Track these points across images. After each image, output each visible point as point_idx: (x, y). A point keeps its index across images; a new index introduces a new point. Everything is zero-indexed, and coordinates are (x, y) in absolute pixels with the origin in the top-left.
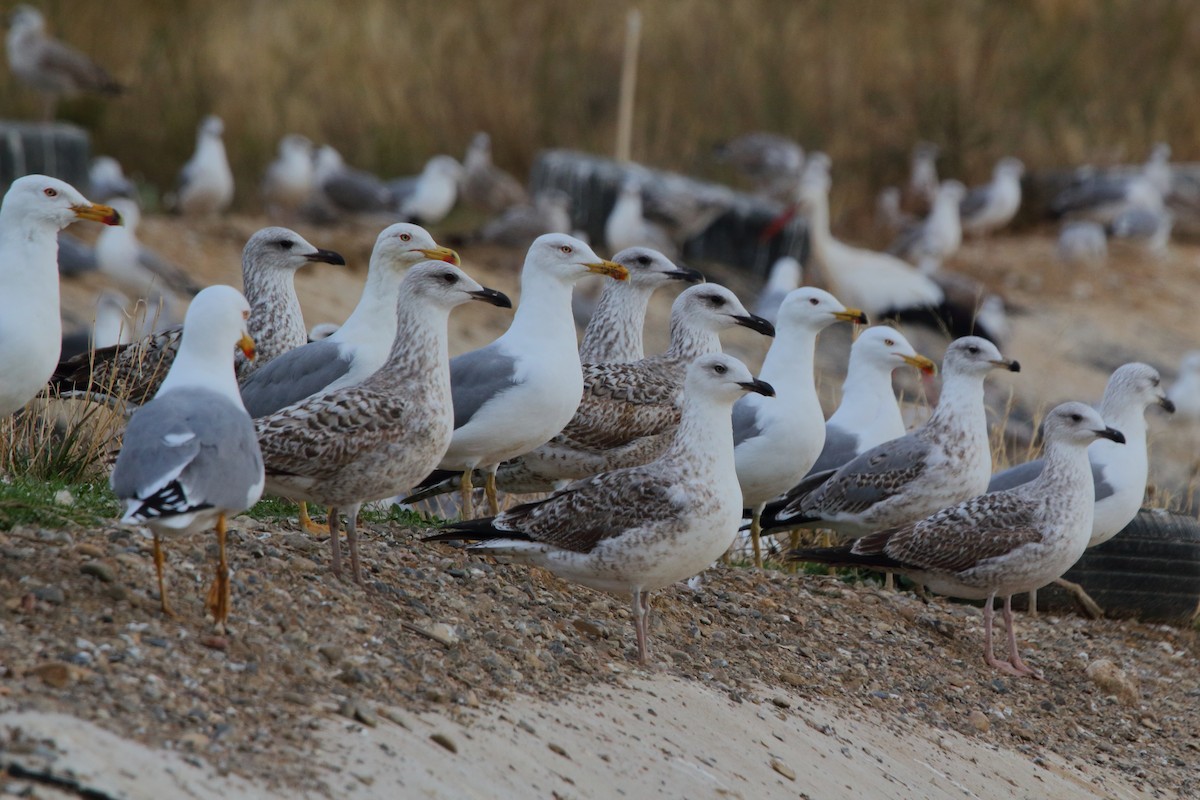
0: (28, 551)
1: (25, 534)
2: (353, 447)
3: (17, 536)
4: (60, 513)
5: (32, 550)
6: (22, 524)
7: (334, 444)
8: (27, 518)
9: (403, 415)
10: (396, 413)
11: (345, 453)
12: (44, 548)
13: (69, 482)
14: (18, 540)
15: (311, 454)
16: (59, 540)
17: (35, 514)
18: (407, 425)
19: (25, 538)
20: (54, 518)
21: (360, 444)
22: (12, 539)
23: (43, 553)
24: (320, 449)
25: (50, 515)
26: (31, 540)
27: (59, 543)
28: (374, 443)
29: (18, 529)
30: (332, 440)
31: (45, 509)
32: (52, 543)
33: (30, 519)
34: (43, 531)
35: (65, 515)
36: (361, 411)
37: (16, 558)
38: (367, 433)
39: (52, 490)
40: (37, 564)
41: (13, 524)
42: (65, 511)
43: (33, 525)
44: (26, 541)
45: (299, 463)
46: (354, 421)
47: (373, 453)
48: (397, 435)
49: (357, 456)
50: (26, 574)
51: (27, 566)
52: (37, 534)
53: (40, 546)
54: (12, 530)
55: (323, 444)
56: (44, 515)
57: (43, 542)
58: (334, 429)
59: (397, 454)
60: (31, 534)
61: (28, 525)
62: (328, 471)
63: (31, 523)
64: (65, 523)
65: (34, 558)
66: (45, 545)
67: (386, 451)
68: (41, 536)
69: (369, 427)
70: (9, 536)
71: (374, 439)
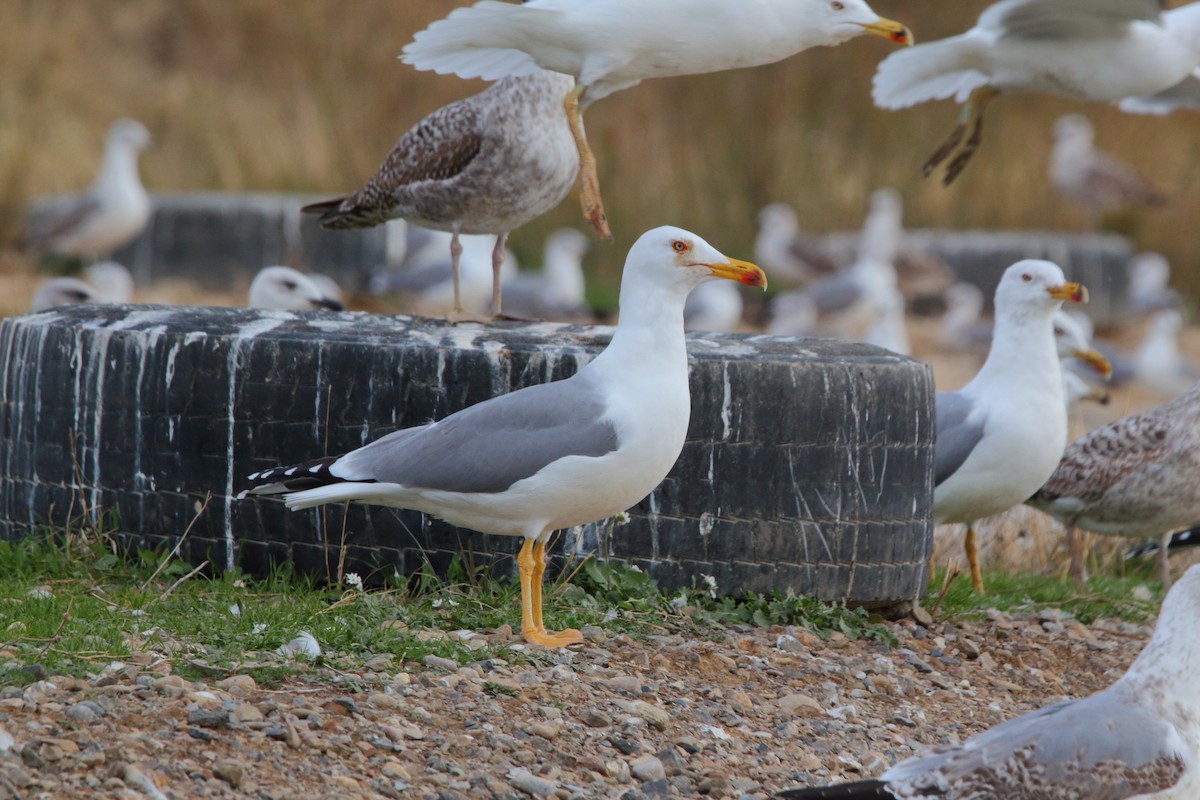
0: (1111, 645)
1: (1107, 628)
2: (1115, 469)
3: (1099, 630)
4: (1139, 608)
5: (1115, 644)
6: (1103, 617)
7: (1099, 467)
8: (1108, 612)
9: (1168, 437)
10: (1160, 435)
11: (1108, 475)
12: (1127, 641)
13: (1145, 578)
14: (1101, 633)
15: (1079, 477)
16: (1141, 634)
17: (1116, 609)
18: (1170, 446)
19: (1107, 632)
20: (1134, 613)
21: (1122, 466)
22: (1095, 632)
23: (1126, 646)
24: (1087, 473)
25: (1131, 610)
26: (1113, 634)
27: (1141, 637)
28: (1136, 464)
29: (1100, 623)
30: (1098, 463)
31: (1126, 603)
32: (1134, 637)
33: (1111, 614)
34: (1125, 625)
35: (1145, 609)
36: (1128, 436)
37: (1100, 650)
38: (1130, 455)
39: (1130, 586)
40: (1121, 657)
41: (1095, 618)
42: (1145, 606)
43: (1114, 619)
44: (1107, 635)
45: (1070, 487)
46: (1120, 445)
47: (1132, 475)
48: (1157, 457)
49: (1118, 478)
50: (1111, 667)
51: (1112, 659)
52: (1119, 628)
53: (1123, 639)
54: (1094, 624)
55: (1091, 468)
56: (1124, 609)
57: (1124, 635)
58: (1103, 453)
59: (1155, 474)
60: (1113, 627)
61: (1110, 619)
62: (1094, 494)
63: (1112, 617)
64: (1145, 618)
65: (1116, 651)
66: (1128, 639)
67: (1144, 471)
68: (1123, 629)
69: (1133, 450)
70: (1092, 630)
71: (1135, 461)
